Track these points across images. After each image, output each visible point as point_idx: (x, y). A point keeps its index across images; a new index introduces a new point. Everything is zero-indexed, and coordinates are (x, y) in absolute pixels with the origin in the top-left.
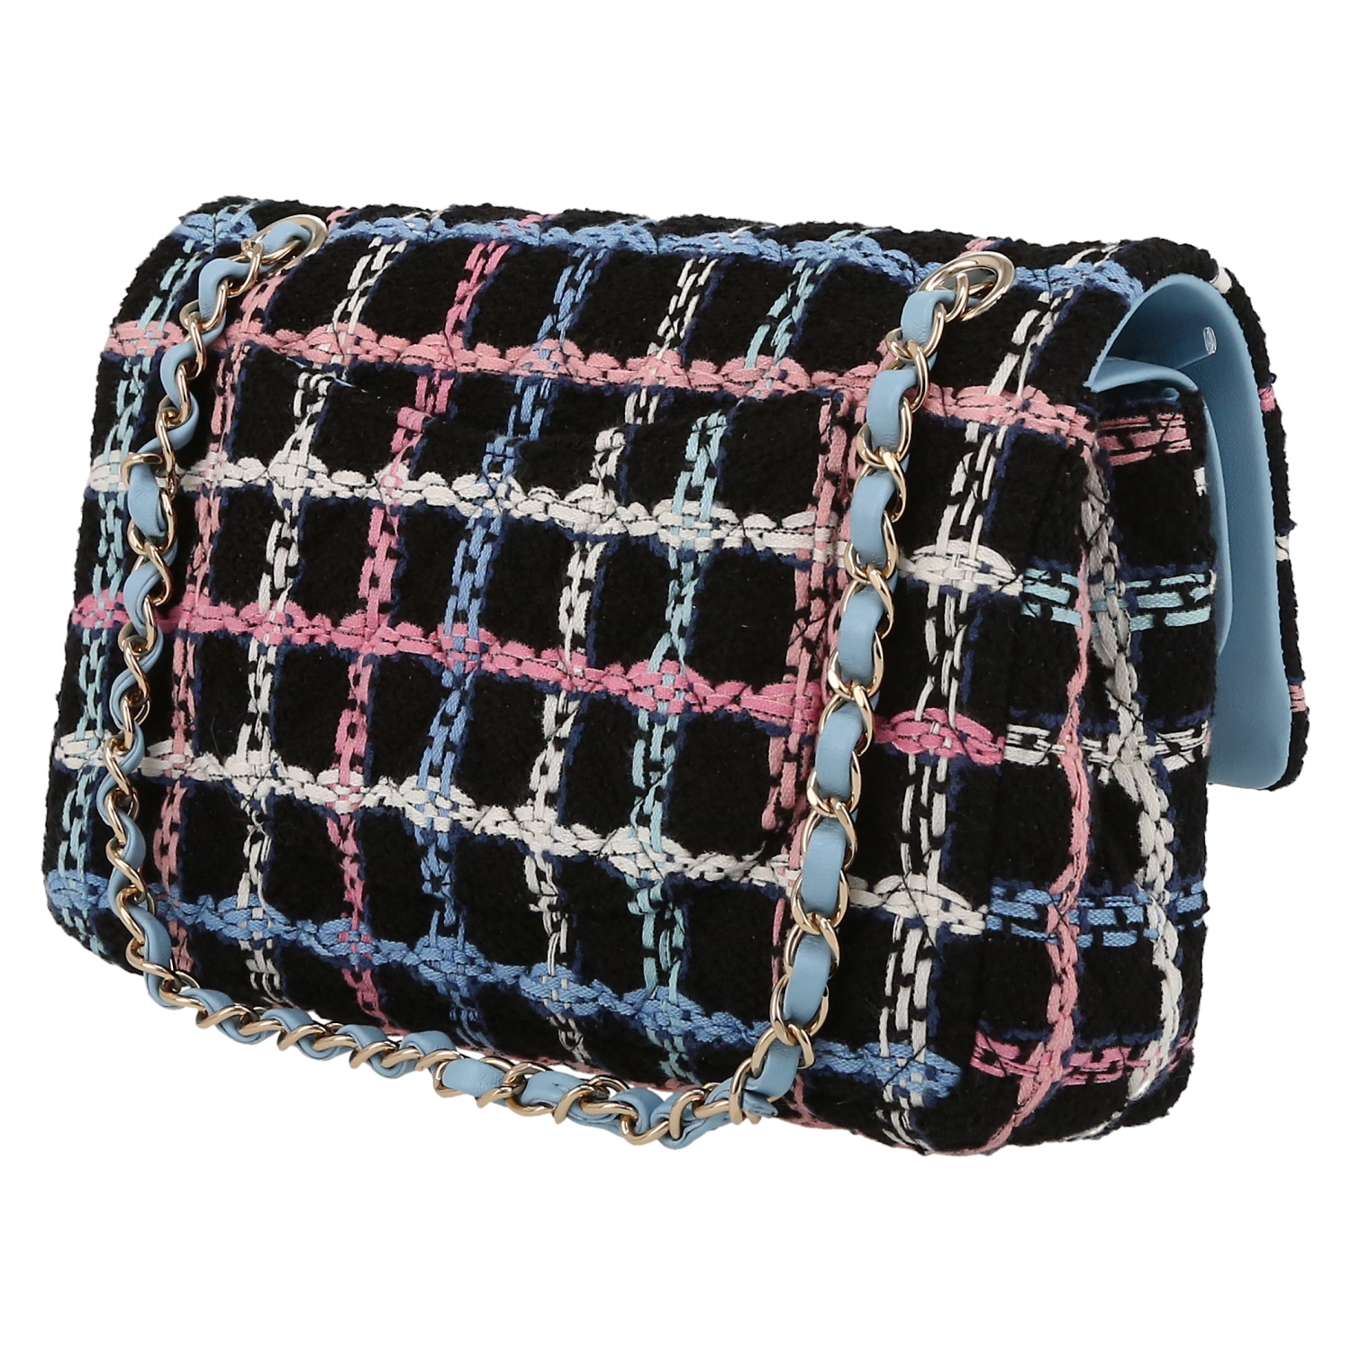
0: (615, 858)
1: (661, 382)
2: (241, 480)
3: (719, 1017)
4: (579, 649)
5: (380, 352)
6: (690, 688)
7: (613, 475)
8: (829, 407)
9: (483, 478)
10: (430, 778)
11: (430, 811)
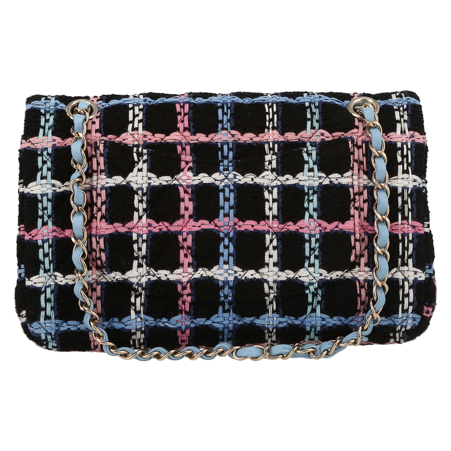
0: (301, 278)
1: (276, 140)
2: (114, 183)
3: (335, 318)
4: (275, 219)
5: (156, 139)
6: (320, 225)
7: (275, 167)
8: (351, 141)
9: (221, 173)
10: (225, 265)
11: (226, 275)
